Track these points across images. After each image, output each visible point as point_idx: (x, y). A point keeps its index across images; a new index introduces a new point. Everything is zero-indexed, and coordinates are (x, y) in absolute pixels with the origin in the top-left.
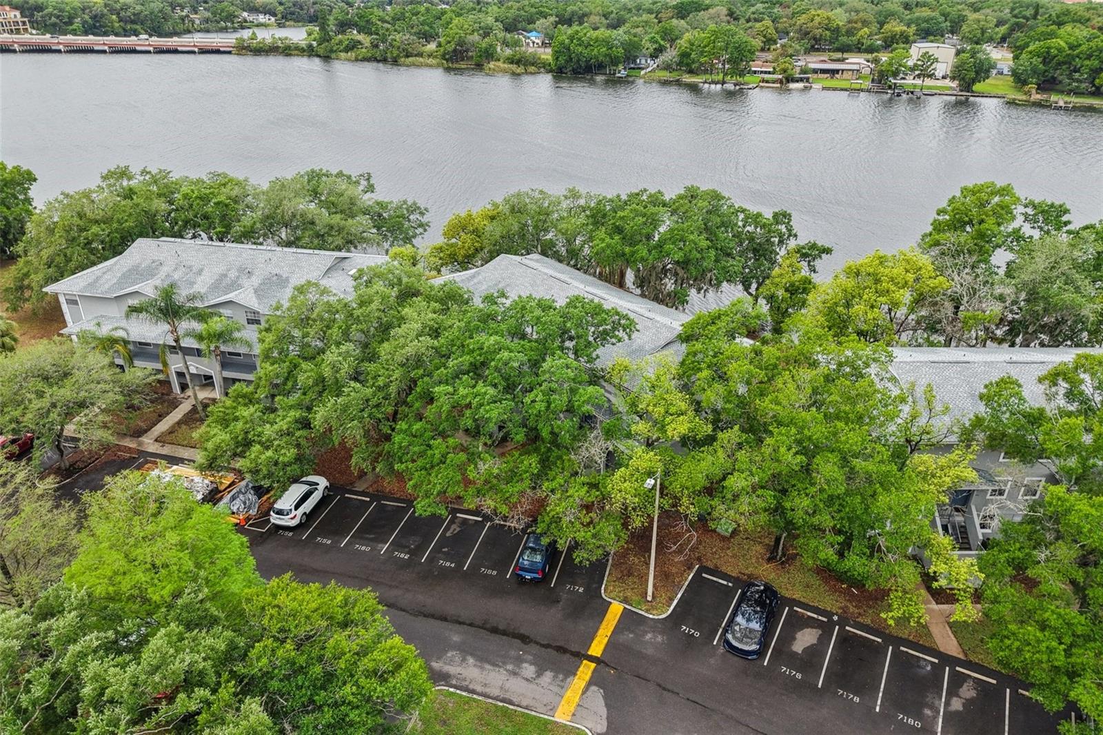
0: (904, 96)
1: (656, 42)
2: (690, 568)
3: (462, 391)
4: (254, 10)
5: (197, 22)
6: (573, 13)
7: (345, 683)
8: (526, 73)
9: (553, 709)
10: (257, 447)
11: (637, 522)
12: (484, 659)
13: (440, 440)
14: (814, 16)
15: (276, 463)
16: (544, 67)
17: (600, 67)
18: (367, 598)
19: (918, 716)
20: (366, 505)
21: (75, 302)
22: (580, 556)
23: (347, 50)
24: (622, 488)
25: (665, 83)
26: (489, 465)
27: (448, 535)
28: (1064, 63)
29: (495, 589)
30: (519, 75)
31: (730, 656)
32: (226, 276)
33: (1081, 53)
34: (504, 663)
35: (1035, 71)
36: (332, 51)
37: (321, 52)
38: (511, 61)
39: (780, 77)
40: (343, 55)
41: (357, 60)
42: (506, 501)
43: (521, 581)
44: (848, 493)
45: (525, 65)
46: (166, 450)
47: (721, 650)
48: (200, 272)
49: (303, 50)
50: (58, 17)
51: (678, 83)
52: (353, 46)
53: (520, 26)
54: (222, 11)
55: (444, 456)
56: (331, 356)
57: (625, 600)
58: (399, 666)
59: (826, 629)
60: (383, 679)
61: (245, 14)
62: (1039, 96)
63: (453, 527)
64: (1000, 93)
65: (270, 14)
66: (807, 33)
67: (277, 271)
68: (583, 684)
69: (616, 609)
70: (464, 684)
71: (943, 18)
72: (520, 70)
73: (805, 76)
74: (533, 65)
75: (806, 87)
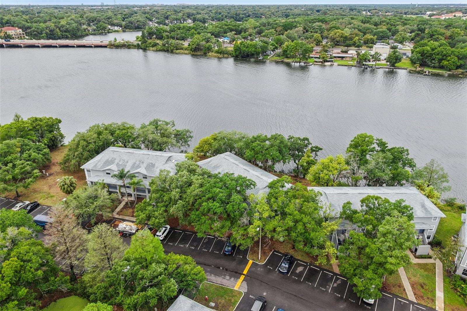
0: (369, 68)
1: (274, 45)
2: (271, 251)
3: (210, 205)
4: (113, 25)
5: (91, 31)
6: (242, 29)
7: (188, 276)
8: (224, 57)
9: (234, 287)
10: (154, 219)
11: (256, 239)
12: (216, 275)
13: (204, 217)
14: (337, 32)
15: (159, 223)
16: (230, 55)
17: (252, 55)
18: (190, 258)
19: (325, 287)
20: (181, 233)
21: (90, 171)
22: (241, 248)
23: (153, 46)
24: (252, 230)
25: (277, 62)
26: (217, 224)
27: (205, 242)
28: (429, 56)
29: (218, 257)
30: (221, 58)
31: (280, 274)
32: (135, 163)
33: (435, 52)
34: (222, 276)
35: (418, 59)
36: (147, 47)
37: (142, 47)
38: (217, 52)
39: (322, 60)
40: (151, 48)
41: (157, 51)
42: (222, 233)
43: (225, 255)
44: (305, 232)
45: (223, 54)
46: (121, 217)
47: (278, 272)
48: (127, 162)
49: (135, 46)
50: (36, 31)
51: (282, 62)
52: (155, 45)
53: (221, 35)
54: (101, 26)
55: (205, 221)
56: (173, 193)
57: (253, 260)
58: (199, 273)
59: (305, 267)
60: (196, 275)
61: (110, 27)
62: (420, 69)
63: (206, 240)
64: (405, 67)
65: (120, 27)
66: (334, 39)
67: (151, 162)
68: (242, 281)
69: (251, 262)
70: (211, 281)
71: (388, 31)
72: (221, 56)
73: (332, 59)
74: (226, 54)
75: (332, 64)
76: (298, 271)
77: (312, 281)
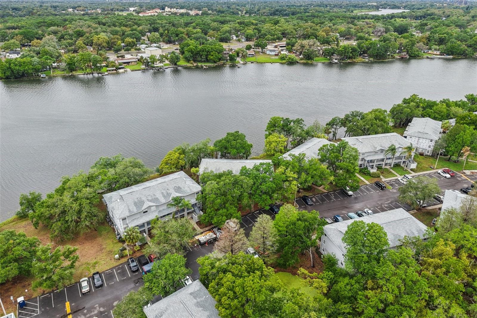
62: (196, 64)
75: (125, 71)
76: (315, 201)
77: (325, 201)
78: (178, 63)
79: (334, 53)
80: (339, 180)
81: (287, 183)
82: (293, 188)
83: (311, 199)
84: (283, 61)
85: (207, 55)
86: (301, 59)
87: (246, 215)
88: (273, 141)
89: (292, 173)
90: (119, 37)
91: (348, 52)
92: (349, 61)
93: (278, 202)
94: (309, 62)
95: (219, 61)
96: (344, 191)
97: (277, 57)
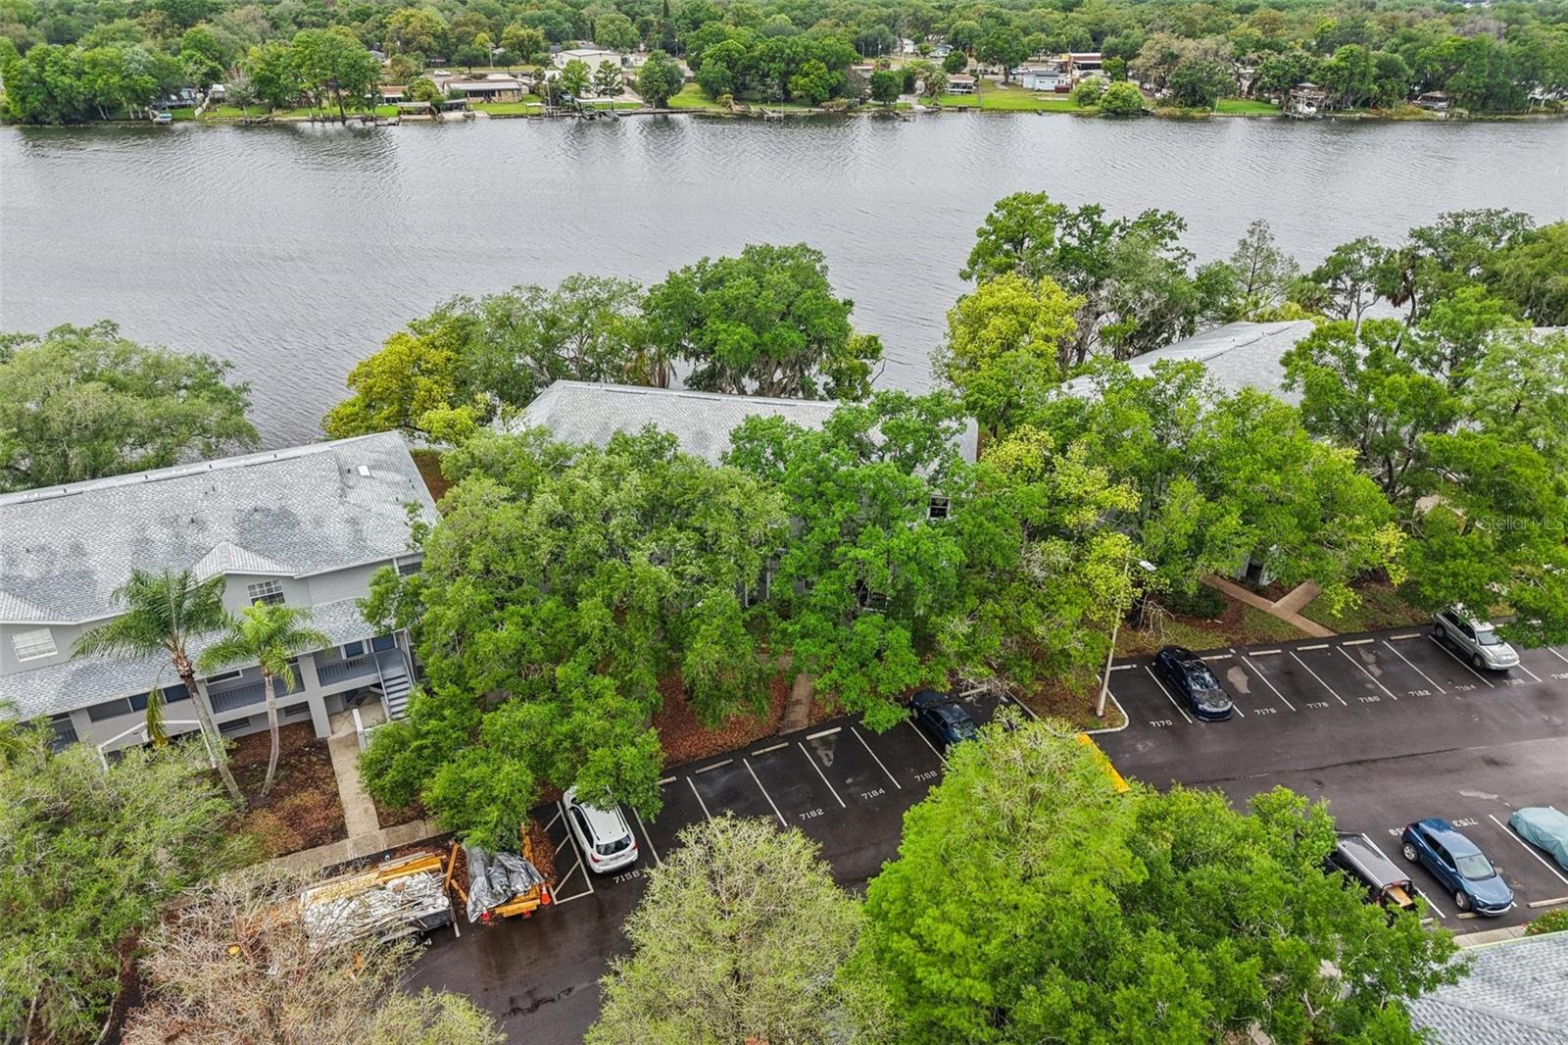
0: (597, 118)
19: (1368, 691)
20: (679, 786)
27: (827, 764)
31: (1215, 725)
35: (724, 79)
39: (425, 104)
47: (1201, 724)
51: (269, 125)
57: (1083, 728)
62: (739, 108)
63: (821, 753)
66: (411, 41)
73: (457, 101)
75: (468, 117)
76: (1243, 688)
77: (1318, 694)
78: (671, 101)
79: (1303, 80)
80: (1437, 556)
81: (1057, 551)
82: (1100, 586)
83: (1219, 672)
84: (1088, 108)
85: (785, 75)
86: (1163, 103)
87: (744, 751)
88: (996, 309)
89: (1100, 473)
90: (484, 20)
91: (1364, 75)
92: (1365, 115)
93: (979, 680)
94: (1196, 113)
95: (831, 99)
96: (1445, 639)
97: (1063, 98)
